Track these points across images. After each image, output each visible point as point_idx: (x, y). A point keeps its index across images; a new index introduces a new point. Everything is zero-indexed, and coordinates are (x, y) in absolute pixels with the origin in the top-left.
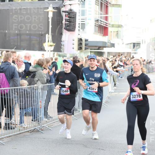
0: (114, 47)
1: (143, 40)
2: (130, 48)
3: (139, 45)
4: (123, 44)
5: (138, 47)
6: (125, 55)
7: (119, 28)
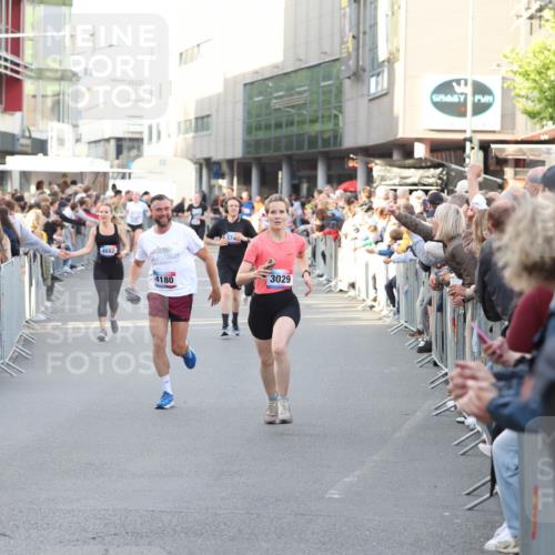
0: (45, 154)
1: (150, 128)
2: (106, 159)
3: (136, 144)
4: (78, 140)
5: (134, 152)
6: (87, 183)
7: (62, 83)
